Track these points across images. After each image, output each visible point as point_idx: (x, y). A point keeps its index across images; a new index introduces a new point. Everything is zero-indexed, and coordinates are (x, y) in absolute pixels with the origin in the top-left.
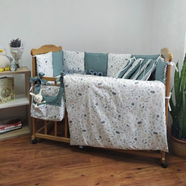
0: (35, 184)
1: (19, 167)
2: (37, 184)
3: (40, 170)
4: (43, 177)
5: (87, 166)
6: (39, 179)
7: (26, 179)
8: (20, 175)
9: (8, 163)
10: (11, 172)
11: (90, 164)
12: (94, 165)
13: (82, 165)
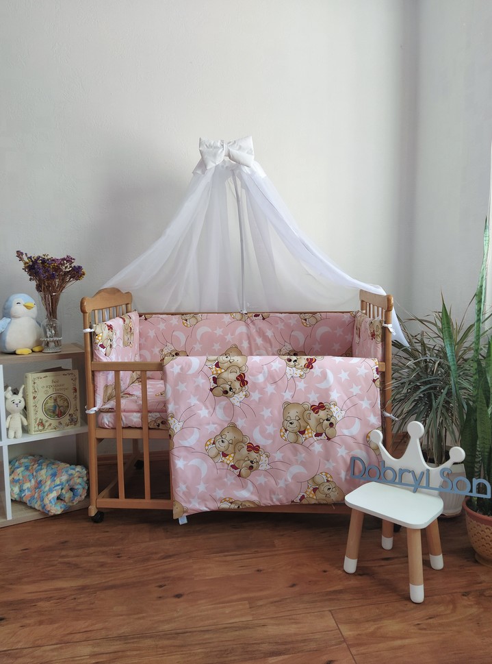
0: (157, 585)
1: (118, 557)
2: (161, 586)
3: (165, 560)
4: (173, 574)
5: (269, 553)
6: (164, 578)
7: (134, 577)
8: (123, 571)
9: (92, 550)
10: (102, 565)
11: (275, 551)
12: (283, 552)
13: (257, 552)
